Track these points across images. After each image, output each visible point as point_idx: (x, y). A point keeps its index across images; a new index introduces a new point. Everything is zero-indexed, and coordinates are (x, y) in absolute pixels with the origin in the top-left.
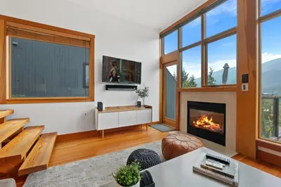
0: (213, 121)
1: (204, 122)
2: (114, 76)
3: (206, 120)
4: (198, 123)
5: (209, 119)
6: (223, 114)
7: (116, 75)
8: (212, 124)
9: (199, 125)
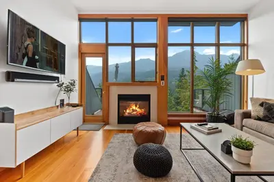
0: (139, 108)
1: (133, 110)
2: (30, 55)
3: (134, 107)
4: (128, 111)
5: (136, 106)
6: (148, 102)
7: (34, 55)
8: (138, 110)
9: (129, 113)
